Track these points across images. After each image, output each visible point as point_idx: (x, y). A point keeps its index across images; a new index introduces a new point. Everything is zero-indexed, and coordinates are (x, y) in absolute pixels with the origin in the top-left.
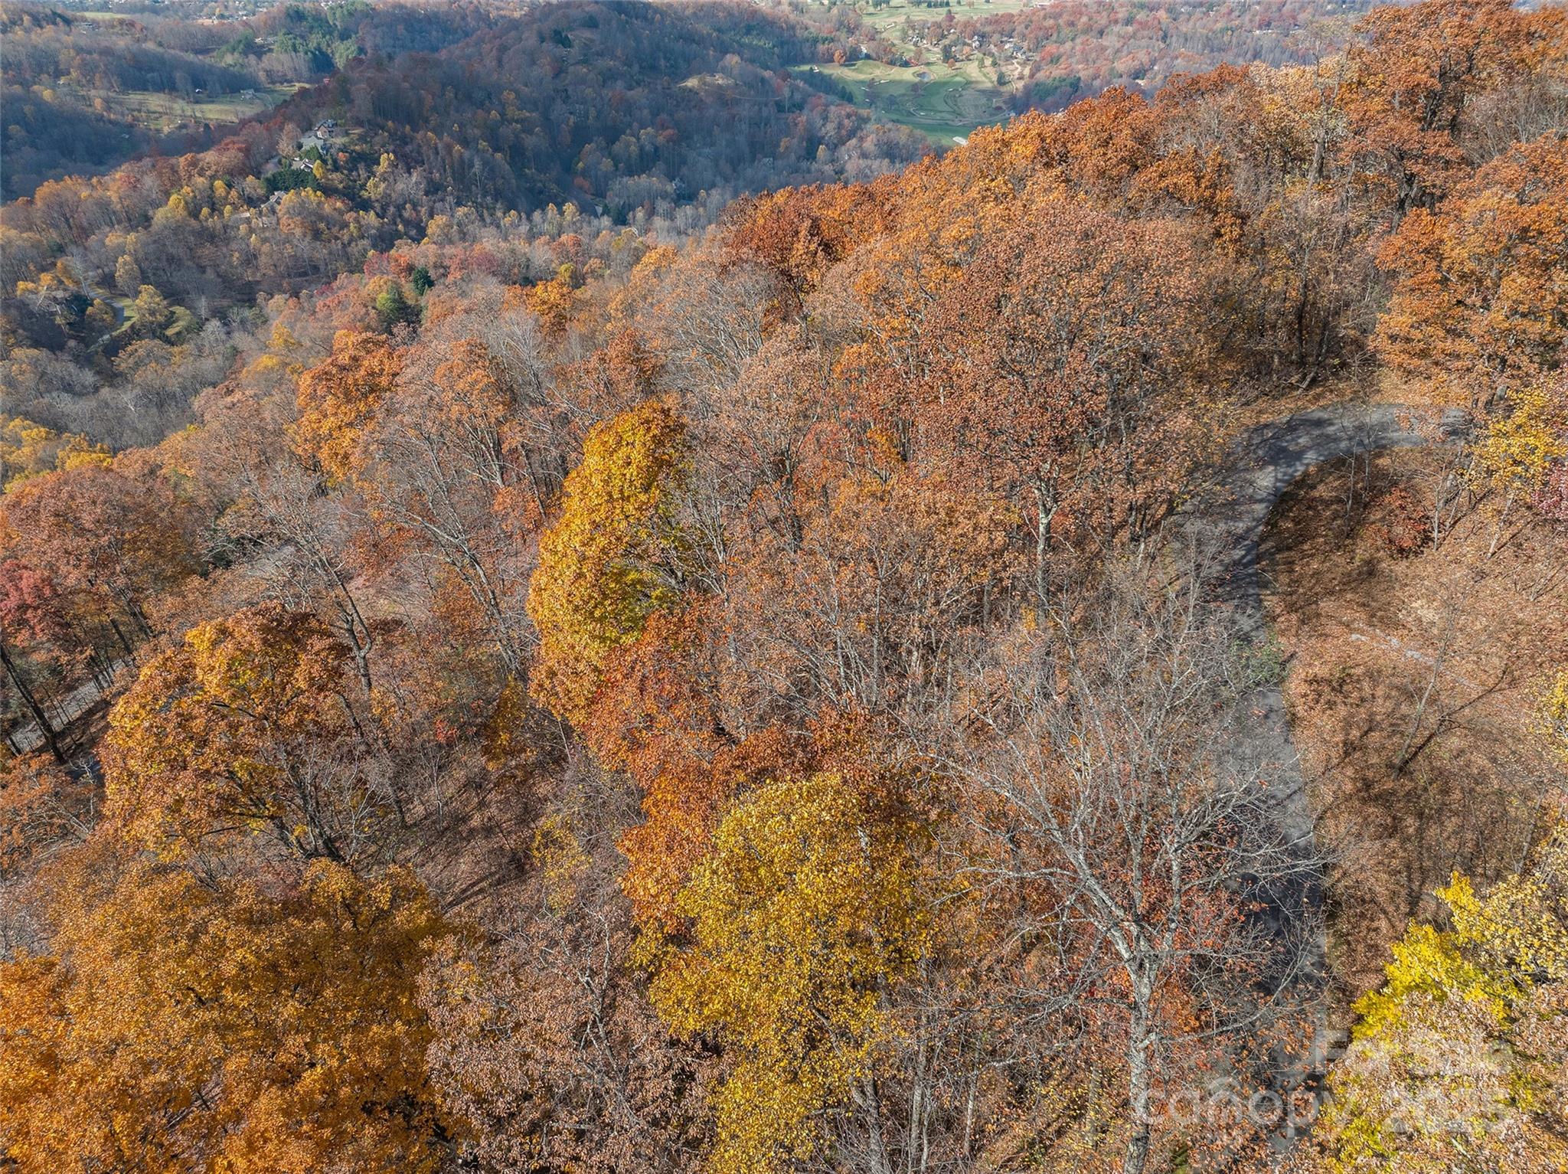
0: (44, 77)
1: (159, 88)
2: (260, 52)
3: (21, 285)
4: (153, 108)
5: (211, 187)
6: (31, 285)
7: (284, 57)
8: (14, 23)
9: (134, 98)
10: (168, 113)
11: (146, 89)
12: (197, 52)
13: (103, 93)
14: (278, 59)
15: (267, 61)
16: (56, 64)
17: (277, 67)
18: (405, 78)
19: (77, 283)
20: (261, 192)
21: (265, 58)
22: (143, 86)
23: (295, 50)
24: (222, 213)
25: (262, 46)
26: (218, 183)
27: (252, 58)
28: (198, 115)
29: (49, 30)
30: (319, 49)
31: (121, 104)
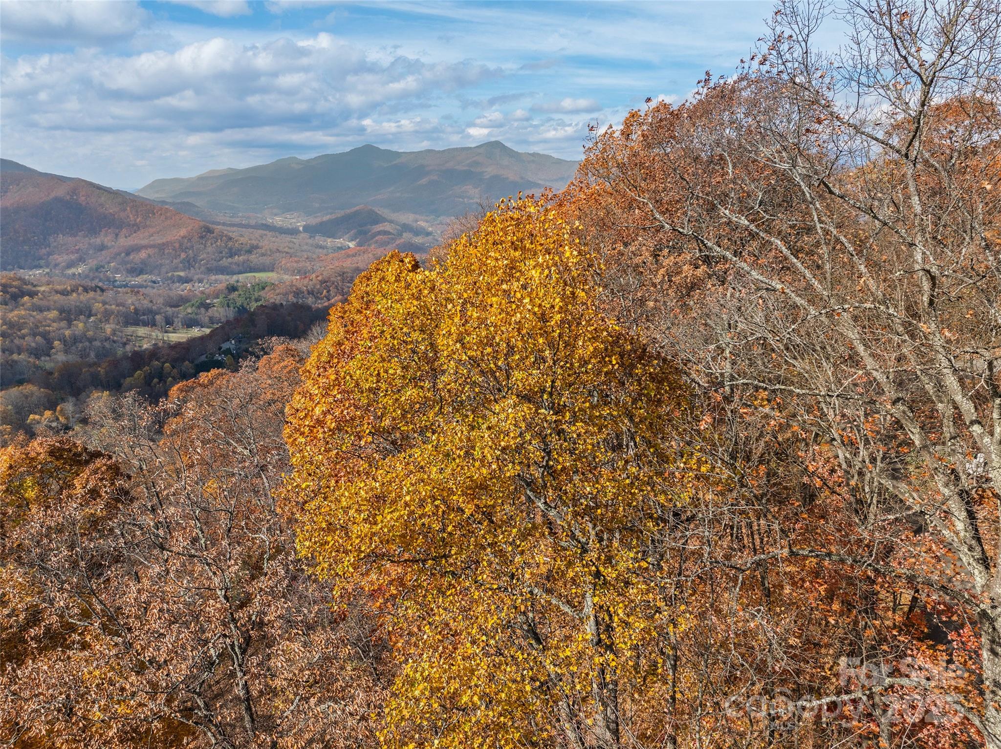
0: (82, 317)
1: (145, 324)
2: (207, 307)
3: (31, 416)
4: (140, 334)
5: (162, 368)
6: (37, 417)
7: (221, 310)
8: (73, 291)
9: (130, 329)
10: (149, 337)
11: (138, 325)
12: (171, 306)
13: (113, 326)
14: (217, 311)
15: (210, 312)
16: (90, 311)
17: (217, 315)
18: (290, 315)
19: (67, 418)
20: (193, 371)
21: (210, 310)
22: (136, 323)
23: (228, 306)
24: (165, 382)
25: (210, 304)
26: (167, 365)
27: (203, 310)
28: (165, 338)
29: (92, 294)
30: (242, 306)
31: (121, 332)
